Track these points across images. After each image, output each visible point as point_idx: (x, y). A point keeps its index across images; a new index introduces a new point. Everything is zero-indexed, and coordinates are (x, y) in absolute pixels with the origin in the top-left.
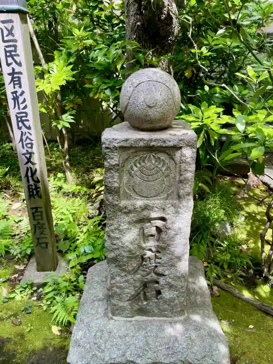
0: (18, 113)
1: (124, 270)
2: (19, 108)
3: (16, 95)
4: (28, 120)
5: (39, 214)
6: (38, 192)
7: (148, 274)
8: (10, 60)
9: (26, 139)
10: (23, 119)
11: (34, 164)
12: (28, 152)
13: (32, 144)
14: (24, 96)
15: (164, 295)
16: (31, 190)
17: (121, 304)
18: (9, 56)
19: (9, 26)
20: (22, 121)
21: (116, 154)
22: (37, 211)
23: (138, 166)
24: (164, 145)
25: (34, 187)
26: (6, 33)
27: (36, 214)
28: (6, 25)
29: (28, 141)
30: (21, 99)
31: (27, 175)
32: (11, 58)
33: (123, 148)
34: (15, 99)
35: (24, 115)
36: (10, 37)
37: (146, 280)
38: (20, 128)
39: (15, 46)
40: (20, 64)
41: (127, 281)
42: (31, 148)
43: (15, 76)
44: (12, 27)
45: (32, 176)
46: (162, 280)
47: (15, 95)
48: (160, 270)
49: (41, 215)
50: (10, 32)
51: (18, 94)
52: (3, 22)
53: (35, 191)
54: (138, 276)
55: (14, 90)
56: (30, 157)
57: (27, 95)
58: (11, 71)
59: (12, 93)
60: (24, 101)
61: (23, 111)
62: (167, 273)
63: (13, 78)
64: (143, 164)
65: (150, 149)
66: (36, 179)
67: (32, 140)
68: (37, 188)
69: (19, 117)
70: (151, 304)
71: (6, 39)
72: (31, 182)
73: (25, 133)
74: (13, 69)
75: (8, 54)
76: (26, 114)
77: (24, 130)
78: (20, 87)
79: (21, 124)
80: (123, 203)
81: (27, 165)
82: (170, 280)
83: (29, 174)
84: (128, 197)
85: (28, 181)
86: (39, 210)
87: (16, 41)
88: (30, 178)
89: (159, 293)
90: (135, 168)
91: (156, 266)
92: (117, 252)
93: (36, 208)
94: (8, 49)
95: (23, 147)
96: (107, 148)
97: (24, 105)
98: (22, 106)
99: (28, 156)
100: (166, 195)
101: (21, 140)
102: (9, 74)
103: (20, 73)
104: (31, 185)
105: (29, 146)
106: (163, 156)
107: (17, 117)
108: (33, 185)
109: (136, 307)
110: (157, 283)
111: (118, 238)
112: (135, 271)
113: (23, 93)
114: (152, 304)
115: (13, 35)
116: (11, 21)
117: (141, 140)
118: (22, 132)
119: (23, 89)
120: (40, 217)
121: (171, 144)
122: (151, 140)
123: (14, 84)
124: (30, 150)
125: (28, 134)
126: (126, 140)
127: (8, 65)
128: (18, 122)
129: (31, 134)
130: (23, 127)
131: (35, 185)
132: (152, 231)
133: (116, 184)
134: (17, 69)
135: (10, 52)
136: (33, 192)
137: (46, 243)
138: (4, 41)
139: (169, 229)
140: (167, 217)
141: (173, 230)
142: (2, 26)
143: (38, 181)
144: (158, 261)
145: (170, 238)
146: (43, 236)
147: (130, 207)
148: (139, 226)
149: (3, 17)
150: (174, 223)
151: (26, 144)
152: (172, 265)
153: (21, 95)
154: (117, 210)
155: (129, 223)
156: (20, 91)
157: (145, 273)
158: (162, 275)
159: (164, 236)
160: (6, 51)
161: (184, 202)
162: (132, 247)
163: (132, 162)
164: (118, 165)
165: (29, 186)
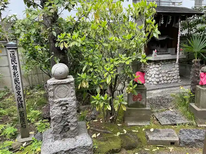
0: (15, 79)
1: (57, 123)
2: (16, 77)
4: (19, 81)
6: (22, 106)
7: (65, 123)
8: (13, 62)
11: (21, 95)
13: (20, 89)
14: (18, 73)
15: (71, 129)
17: (57, 135)
19: (13, 53)
20: (17, 81)
21: (52, 86)
22: (21, 113)
24: (65, 83)
26: (12, 55)
29: (19, 88)
30: (16, 74)
31: (18, 100)
33: (54, 85)
34: (14, 74)
36: (13, 56)
37: (65, 125)
38: (16, 84)
39: (15, 58)
40: (16, 64)
41: (58, 126)
42: (20, 90)
44: (14, 53)
45: (20, 100)
46: (70, 124)
48: (69, 120)
50: (13, 54)
52: (11, 52)
54: (62, 124)
55: (14, 71)
56: (19, 93)
57: (19, 73)
58: (13, 66)
60: (18, 74)
63: (14, 68)
64: (60, 88)
65: (62, 84)
66: (21, 101)
67: (20, 87)
68: (22, 104)
71: (12, 56)
72: (20, 102)
74: (14, 65)
75: (12, 61)
76: (18, 78)
77: (17, 84)
78: (16, 70)
79: (16, 82)
80: (55, 101)
81: (18, 96)
82: (72, 123)
83: (19, 99)
84: (57, 99)
86: (22, 112)
87: (15, 57)
88: (19, 101)
89: (69, 129)
90: (58, 90)
91: (67, 120)
92: (54, 116)
93: (21, 112)
94: (12, 59)
96: (49, 85)
97: (18, 76)
98: (17, 76)
99: (18, 93)
100: (68, 97)
101: (16, 87)
102: (12, 67)
103: (17, 66)
104: (20, 103)
106: (65, 85)
109: (62, 136)
110: (68, 125)
112: (60, 122)
113: (17, 72)
114: (68, 134)
115: (14, 55)
116: (14, 51)
117: (59, 82)
121: (67, 82)
122: (61, 82)
124: (19, 91)
125: (18, 85)
126: (55, 82)
127: (12, 64)
129: (20, 85)
130: (17, 83)
131: (21, 103)
132: (64, 108)
133: (53, 95)
134: (15, 65)
135: (13, 60)
136: (20, 106)
137: (25, 126)
138: (11, 57)
139: (70, 106)
140: (69, 103)
141: (71, 107)
142: (11, 53)
143: (22, 101)
144: (68, 117)
145: (70, 109)
146: (24, 123)
147: (57, 101)
148: (61, 107)
149: (11, 50)
150: (71, 104)
151: (18, 89)
152: (72, 118)
153: (17, 73)
154: (54, 103)
155: (57, 106)
156: (16, 72)
157: (64, 122)
158: (70, 122)
159: (68, 109)
160: (12, 60)
161: (73, 98)
162: (59, 114)
163: (57, 88)
164: (53, 89)
165: (18, 104)
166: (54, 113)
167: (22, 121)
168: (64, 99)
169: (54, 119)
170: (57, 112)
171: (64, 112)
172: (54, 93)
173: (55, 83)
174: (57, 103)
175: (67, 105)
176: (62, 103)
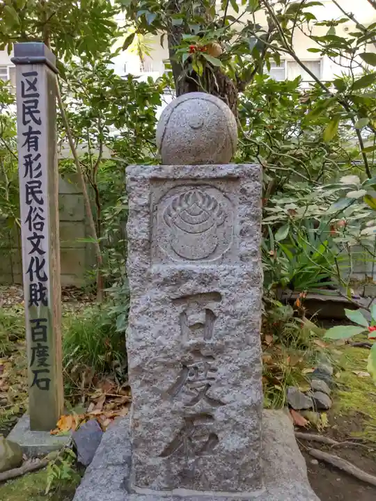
0: (29, 183)
1: (155, 391)
2: (31, 177)
3: (30, 159)
4: (40, 192)
5: (40, 330)
6: (43, 295)
7: (195, 400)
8: (28, 117)
9: (36, 218)
10: (35, 190)
11: (41, 252)
12: (36, 236)
13: (42, 224)
14: (40, 160)
15: (223, 444)
16: (33, 292)
17: (151, 461)
18: (27, 113)
19: (32, 79)
20: (33, 193)
21: (145, 189)
22: (38, 326)
23: (179, 208)
24: (214, 176)
25: (38, 288)
26: (27, 86)
27: (35, 331)
28: (28, 78)
29: (38, 220)
30: (35, 165)
31: (30, 270)
32: (29, 115)
33: (155, 181)
34: (28, 164)
35: (37, 185)
36: (32, 92)
37: (192, 412)
38: (28, 202)
39: (36, 102)
40: (39, 122)
41: (159, 414)
42: (41, 229)
43: (31, 136)
45: (37, 271)
46: (218, 414)
47: (28, 160)
48: (215, 392)
49: (44, 333)
50: (32, 86)
51: (32, 158)
52: (25, 75)
53: (38, 293)
54: (179, 404)
55: (28, 153)
56: (39, 242)
57: (44, 160)
58: (27, 130)
59: (25, 157)
60: (39, 166)
61: (36, 179)
62: (226, 399)
63: (29, 138)
64: (185, 206)
65: (196, 183)
66: (41, 275)
67: (42, 219)
68: (42, 289)
69: (29, 188)
70: (201, 462)
71: (26, 93)
72: (36, 280)
73: (36, 208)
74: (30, 128)
75: (27, 111)
76: (40, 183)
77: (35, 204)
78: (36, 149)
79: (30, 197)
80: (154, 269)
81: (32, 255)
82: (233, 414)
83: (34, 268)
84: (163, 259)
85: (31, 279)
86: (42, 324)
87: (37, 95)
88: (34, 274)
89: (214, 439)
90: (174, 213)
91: (209, 386)
92: (144, 354)
93: (38, 321)
94: (26, 105)
95: (30, 229)
96: (133, 179)
97: (39, 171)
98: (35, 173)
99: (35, 241)
100: (220, 257)
101: (29, 218)
102: (25, 134)
103: (38, 132)
104: (35, 285)
105: (39, 226)
106: (213, 193)
107: (27, 188)
108: (38, 284)
109: (176, 469)
110: (211, 417)
111: (145, 329)
112: (172, 393)
113: (39, 156)
115: (35, 89)
116: (35, 74)
117: (182, 169)
118: (31, 207)
119: (39, 152)
120: (41, 336)
121: (224, 173)
122: (194, 168)
123: (29, 146)
124: (39, 233)
125: (38, 211)
126: (161, 169)
127: (25, 123)
128: (28, 194)
129: (42, 210)
130: (34, 201)
131: (41, 285)
132: (200, 317)
133: (144, 236)
134: (35, 128)
135: (29, 108)
136: (35, 295)
137: (48, 381)
138: (23, 96)
139: (227, 313)
140: (223, 292)
141: (234, 315)
142: (24, 79)
143: (45, 279)
144: (210, 374)
145: (229, 329)
146: (43, 368)
147: (165, 274)
148: (180, 309)
149: (26, 69)
150: (233, 302)
151: (35, 225)
152: (236, 385)
153: (36, 159)
154: (146, 279)
155: (164, 301)
156: (35, 154)
157: (190, 398)
158: (219, 403)
159: (218, 325)
160: (24, 108)
161: (248, 267)
162: (168, 343)
163: (169, 201)
164: (148, 205)
165: (31, 285)
166: (141, 335)
167: (37, 358)
168: (198, 267)
169: (139, 369)
170: (160, 333)
171: (192, 342)
172: (151, 226)
174: (166, 282)
175: (213, 306)
176: (190, 286)
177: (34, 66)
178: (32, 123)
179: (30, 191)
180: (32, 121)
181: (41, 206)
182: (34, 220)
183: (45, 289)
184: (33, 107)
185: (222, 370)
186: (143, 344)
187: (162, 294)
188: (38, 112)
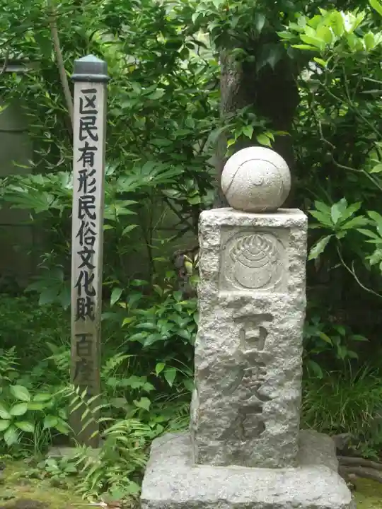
0: (83, 198)
1: (217, 388)
2: (85, 191)
3: (84, 174)
4: (94, 207)
5: (86, 345)
6: (90, 310)
7: (248, 396)
8: (85, 133)
9: (87, 232)
10: (88, 204)
11: (91, 267)
12: (86, 250)
13: (93, 239)
14: (94, 176)
15: (268, 430)
16: (81, 306)
17: (212, 443)
18: (84, 129)
19: (90, 96)
20: (86, 208)
21: (217, 233)
22: (83, 341)
23: (242, 248)
24: (270, 225)
25: (86, 302)
26: (85, 102)
27: (81, 345)
28: (87, 95)
29: (90, 235)
30: (90, 180)
31: (78, 284)
32: (86, 131)
33: (224, 227)
34: (83, 179)
35: (90, 200)
36: (89, 109)
37: (245, 405)
38: (81, 217)
39: (94, 119)
40: (96, 139)
41: (220, 405)
42: (92, 244)
43: (87, 151)
45: (86, 286)
46: (266, 406)
47: (83, 175)
48: (265, 390)
49: (89, 348)
50: (91, 103)
51: (87, 173)
52: (84, 92)
53: (86, 308)
54: (235, 398)
55: (83, 168)
56: (89, 257)
57: (98, 176)
58: (83, 146)
59: (80, 172)
60: (94, 182)
61: (90, 194)
62: (273, 395)
63: (85, 153)
64: (247, 246)
65: (257, 229)
66: (90, 289)
67: (93, 233)
68: (90, 303)
69: (83, 202)
70: (251, 444)
71: (84, 109)
72: (84, 295)
73: (88, 223)
74: (87, 144)
75: (84, 127)
76: (93, 198)
77: (87, 219)
78: (92, 165)
79: (83, 212)
80: (222, 294)
81: (82, 269)
82: (277, 406)
83: (83, 282)
84: (227, 287)
85: (79, 293)
86: (87, 338)
87: (96, 112)
88: (83, 289)
89: (262, 427)
90: (238, 252)
91: (259, 385)
92: (211, 359)
93: (84, 336)
94: (84, 121)
95: (81, 243)
96: (208, 226)
97: (93, 186)
98: (89, 188)
99: (85, 255)
100: (273, 287)
101: (80, 233)
102: (80, 150)
103: (95, 148)
104: (83, 299)
105: (90, 241)
106: (269, 239)
107: (80, 202)
108: (86, 299)
109: (231, 450)
110: (260, 410)
111: (213, 340)
112: (230, 390)
113: (94, 171)
114: (253, 446)
115: (94, 107)
116: (94, 91)
118: (83, 222)
119: (94, 167)
120: (86, 351)
121: (278, 224)
122: (256, 220)
123: (85, 162)
124: (89, 247)
125: (90, 226)
126: (229, 218)
127: (82, 138)
128: (80, 208)
129: (94, 226)
130: (86, 216)
131: (89, 299)
132: (255, 333)
133: (215, 269)
134: (92, 143)
135: (87, 124)
136: (83, 310)
138: (81, 112)
139: (276, 330)
140: (274, 314)
141: (281, 331)
142: (83, 96)
143: (93, 293)
144: (261, 376)
145: (278, 342)
147: (230, 299)
148: (240, 326)
149: (86, 86)
150: (282, 322)
151: (86, 239)
152: (280, 385)
153: (91, 174)
154: (215, 302)
155: (228, 320)
156: (90, 170)
157: (245, 394)
158: (267, 398)
159: (269, 340)
160: (82, 124)
161: (295, 295)
162: (230, 352)
163: (234, 244)
164: (219, 246)
165: (79, 300)
166: (209, 345)
168: (256, 294)
169: (206, 371)
170: (224, 343)
171: (248, 351)
172: (220, 261)
173: (229, 223)
174: (229, 305)
175: (266, 324)
176: (248, 308)
177: (94, 84)
178: (89, 139)
179: (83, 205)
180: (89, 137)
181: (93, 221)
182: (85, 234)
183: (93, 303)
184: (90, 123)
185: (271, 374)
186: (210, 351)
187: (227, 314)
188: (95, 128)
